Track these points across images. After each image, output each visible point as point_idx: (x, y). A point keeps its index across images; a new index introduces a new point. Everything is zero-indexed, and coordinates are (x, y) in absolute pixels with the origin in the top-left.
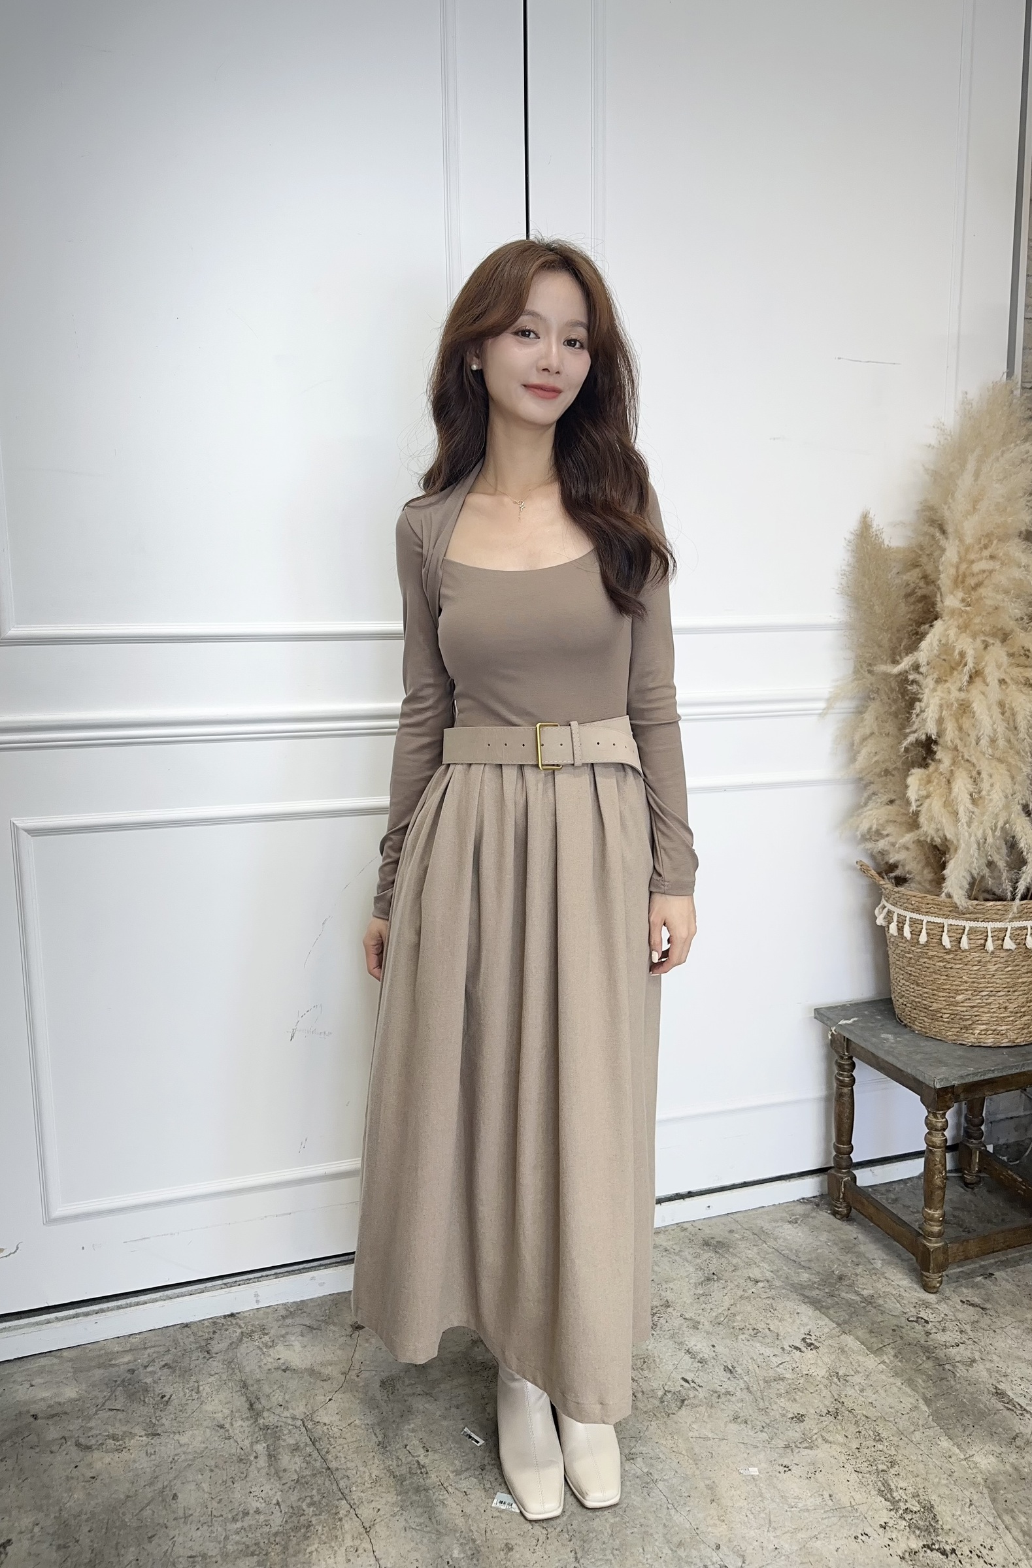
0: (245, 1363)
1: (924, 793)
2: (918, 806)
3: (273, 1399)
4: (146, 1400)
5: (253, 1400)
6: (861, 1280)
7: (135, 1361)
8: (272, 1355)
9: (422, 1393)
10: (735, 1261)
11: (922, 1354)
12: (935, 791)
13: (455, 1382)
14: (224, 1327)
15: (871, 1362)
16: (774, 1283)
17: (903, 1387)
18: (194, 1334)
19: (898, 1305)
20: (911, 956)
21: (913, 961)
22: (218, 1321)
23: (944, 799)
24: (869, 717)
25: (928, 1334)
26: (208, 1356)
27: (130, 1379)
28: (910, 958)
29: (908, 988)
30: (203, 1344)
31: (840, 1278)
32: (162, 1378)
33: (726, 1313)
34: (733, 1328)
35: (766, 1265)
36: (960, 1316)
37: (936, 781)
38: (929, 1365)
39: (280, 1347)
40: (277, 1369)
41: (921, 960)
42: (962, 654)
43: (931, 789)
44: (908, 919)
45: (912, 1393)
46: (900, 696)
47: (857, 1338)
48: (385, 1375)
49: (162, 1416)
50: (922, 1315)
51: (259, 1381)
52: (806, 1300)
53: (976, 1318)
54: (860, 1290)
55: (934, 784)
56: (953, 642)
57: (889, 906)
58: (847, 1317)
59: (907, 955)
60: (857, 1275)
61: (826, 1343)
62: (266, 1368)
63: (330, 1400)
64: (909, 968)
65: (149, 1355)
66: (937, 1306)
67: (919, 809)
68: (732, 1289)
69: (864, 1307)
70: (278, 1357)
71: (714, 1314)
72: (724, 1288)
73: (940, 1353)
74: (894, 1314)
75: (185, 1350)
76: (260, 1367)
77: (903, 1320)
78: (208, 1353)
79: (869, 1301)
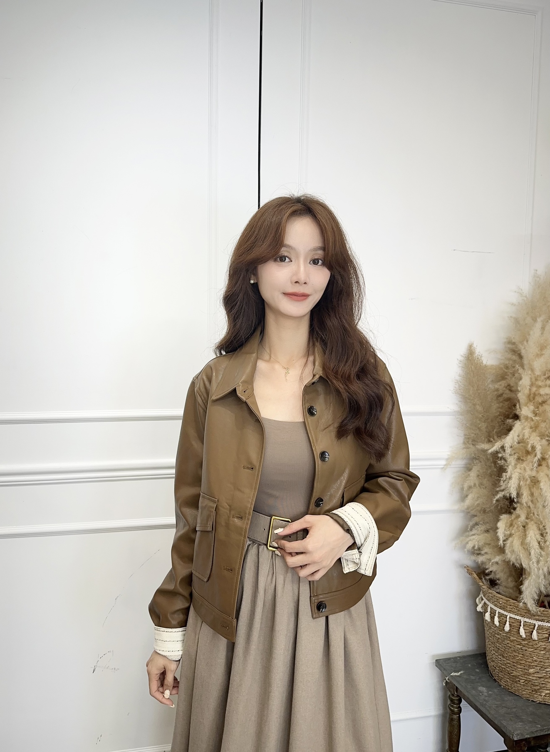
1: (508, 533)
2: (504, 541)
12: (515, 533)
20: (499, 637)
21: (500, 641)
23: (521, 540)
24: (473, 474)
28: (499, 638)
29: (497, 657)
37: (516, 526)
41: (505, 641)
42: (533, 448)
43: (513, 532)
44: (497, 612)
46: (493, 465)
55: (515, 528)
56: (527, 438)
57: (485, 600)
59: (496, 635)
64: (498, 645)
67: (505, 542)
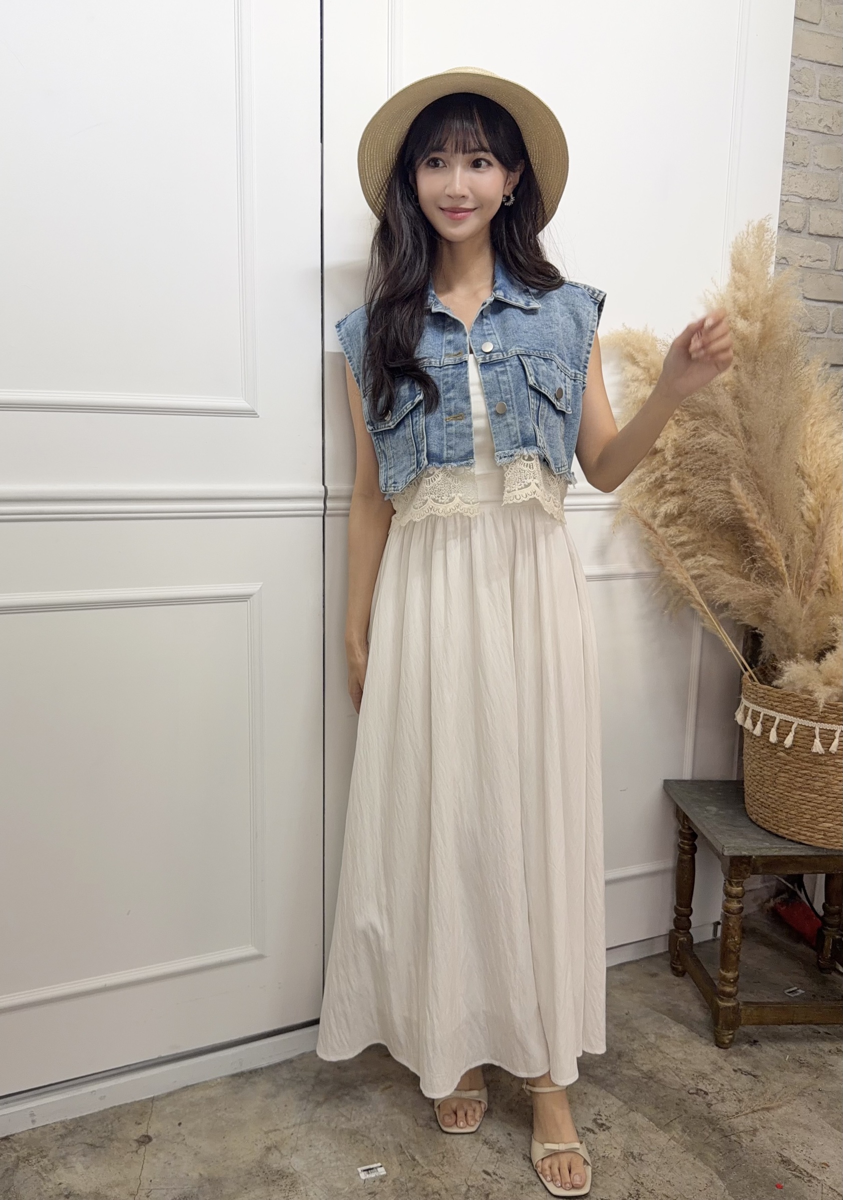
6: (639, 1055)
8: (52, 1179)
11: (707, 1126)
15: (662, 1139)
17: (696, 1162)
19: (677, 1079)
25: (709, 1105)
36: (736, 1085)
38: (715, 1138)
39: (61, 1171)
45: (705, 1168)
48: (176, 1193)
50: (701, 1086)
52: (591, 1080)
53: (749, 1086)
54: (639, 1065)
58: (632, 1094)
60: (634, 1050)
61: (616, 1122)
66: (712, 1077)
69: (646, 1083)
70: (59, 1181)
73: (725, 1125)
74: (675, 1087)
77: (684, 1093)
79: (650, 1076)
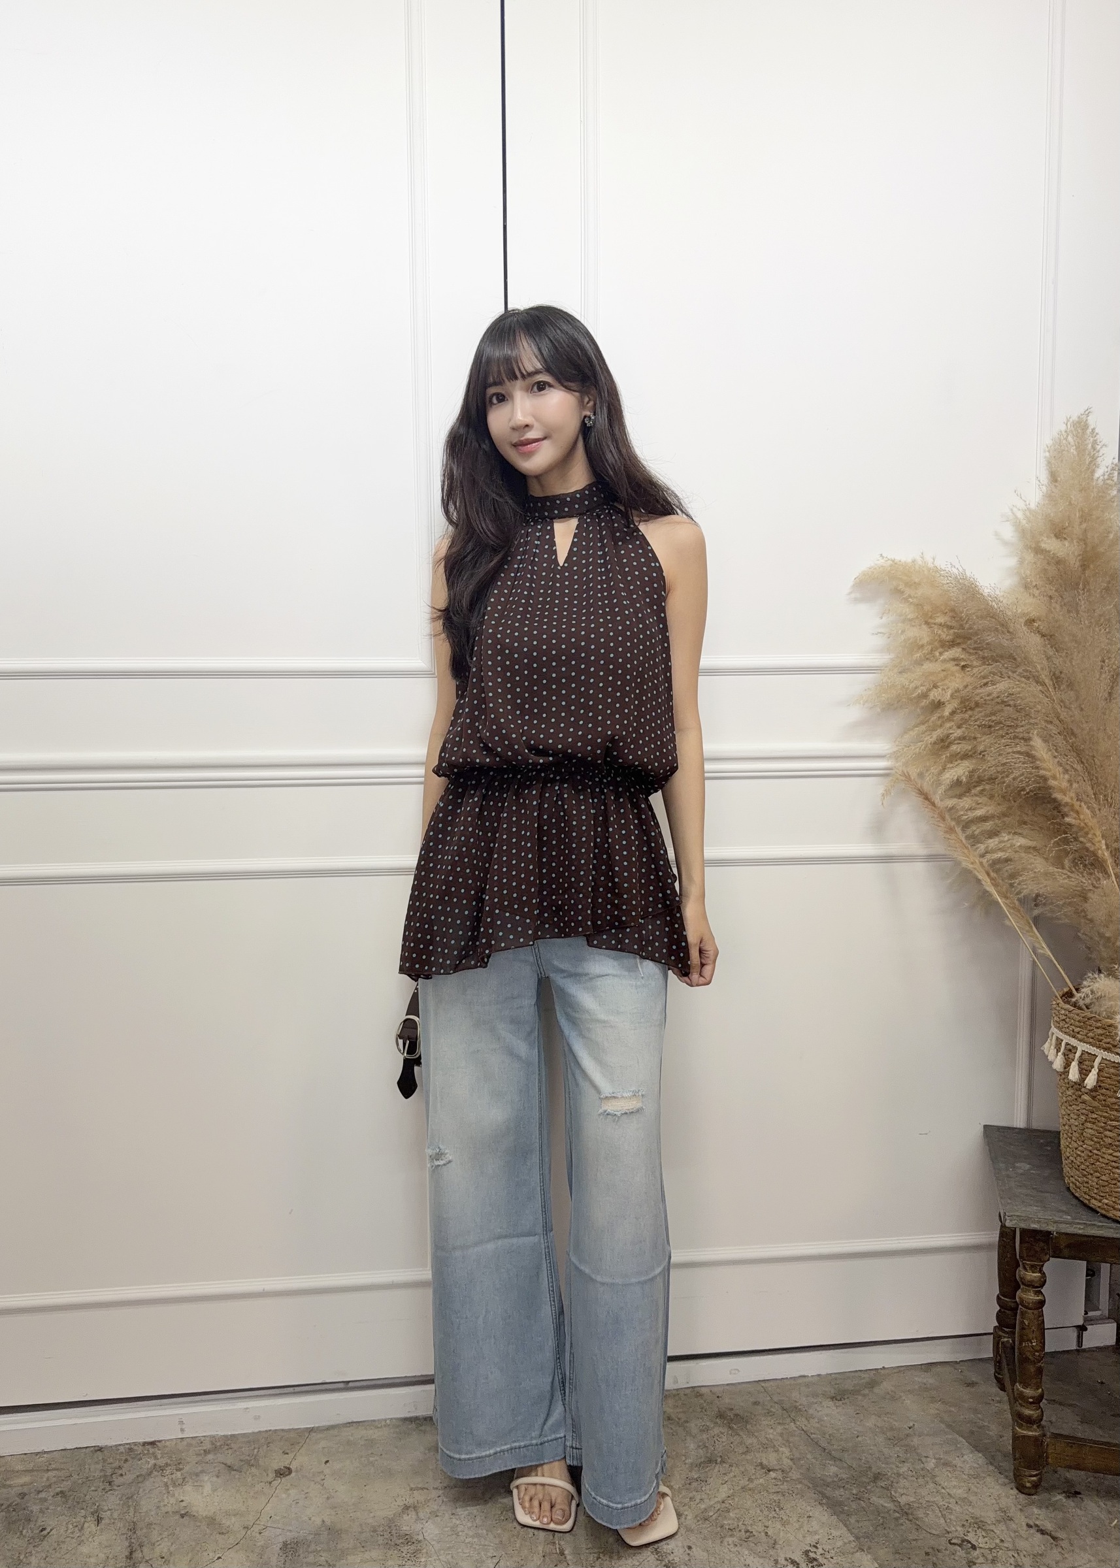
0: (142, 1503)
3: (158, 1550)
4: (24, 1531)
5: (135, 1546)
6: (903, 1482)
7: (32, 1483)
8: (176, 1495)
9: (324, 1563)
10: (750, 1441)
13: (367, 1555)
14: (139, 1457)
16: (790, 1474)
18: (104, 1460)
19: (942, 1521)
22: (136, 1448)
26: (108, 1488)
27: (16, 1505)
30: (109, 1472)
31: (877, 1477)
32: (51, 1507)
33: (718, 1506)
34: (722, 1527)
35: (785, 1451)
36: (1021, 1545)
39: (188, 1488)
40: (175, 1513)
47: (875, 1559)
48: (289, 1536)
49: (33, 1552)
50: (971, 1537)
51: (151, 1524)
52: (824, 1501)
53: (1040, 1551)
54: (897, 1495)
58: (871, 1528)
60: (899, 1475)
61: (833, 1561)
62: (164, 1510)
63: (219, 1558)
65: (48, 1479)
66: (992, 1527)
68: (735, 1476)
69: (897, 1519)
70: (182, 1498)
71: (703, 1506)
72: (725, 1474)
74: (934, 1532)
75: (87, 1478)
76: (158, 1507)
77: (943, 1541)
78: (110, 1483)
79: (906, 1512)
